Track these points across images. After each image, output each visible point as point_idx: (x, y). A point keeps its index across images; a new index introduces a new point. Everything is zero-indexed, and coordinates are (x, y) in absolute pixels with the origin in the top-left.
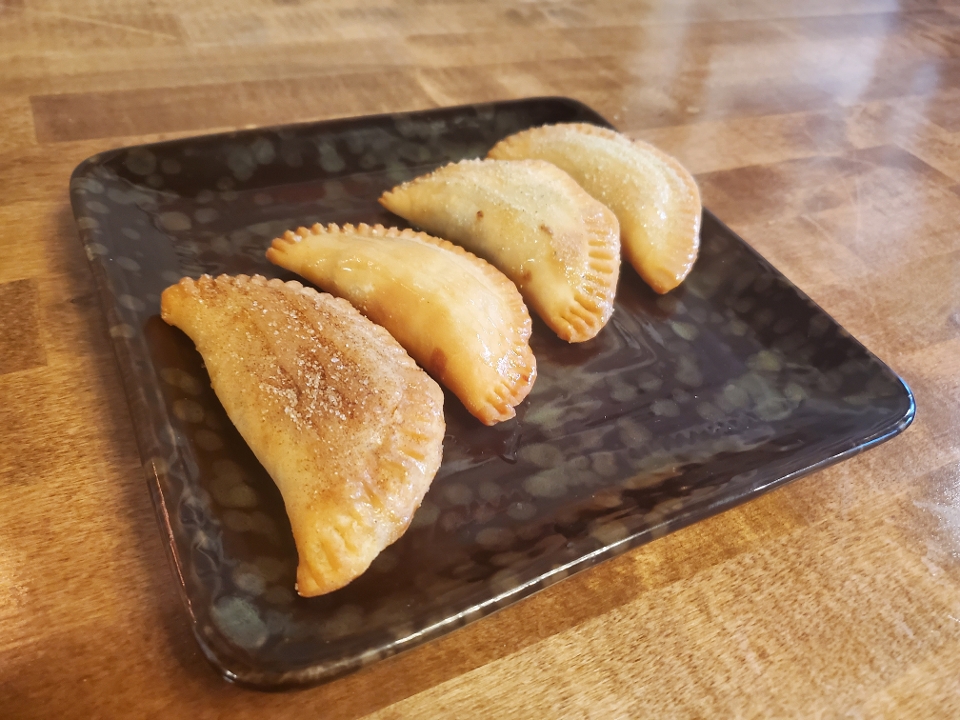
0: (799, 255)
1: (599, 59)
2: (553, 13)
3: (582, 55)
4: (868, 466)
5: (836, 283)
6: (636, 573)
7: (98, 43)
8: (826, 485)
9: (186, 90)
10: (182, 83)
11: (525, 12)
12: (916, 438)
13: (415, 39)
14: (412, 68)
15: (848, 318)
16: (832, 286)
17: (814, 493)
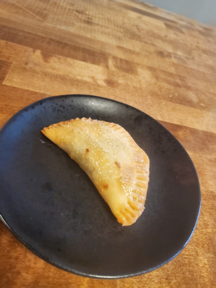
0: (206, 173)
1: (180, 76)
2: (175, 57)
3: (175, 73)
4: (169, 283)
5: (214, 191)
6: (15, 281)
7: (17, 13)
8: (141, 282)
9: (29, 33)
10: (30, 31)
11: (166, 53)
12: (204, 280)
13: (119, 47)
14: (110, 55)
15: (209, 209)
16: (212, 192)
17: (132, 284)
